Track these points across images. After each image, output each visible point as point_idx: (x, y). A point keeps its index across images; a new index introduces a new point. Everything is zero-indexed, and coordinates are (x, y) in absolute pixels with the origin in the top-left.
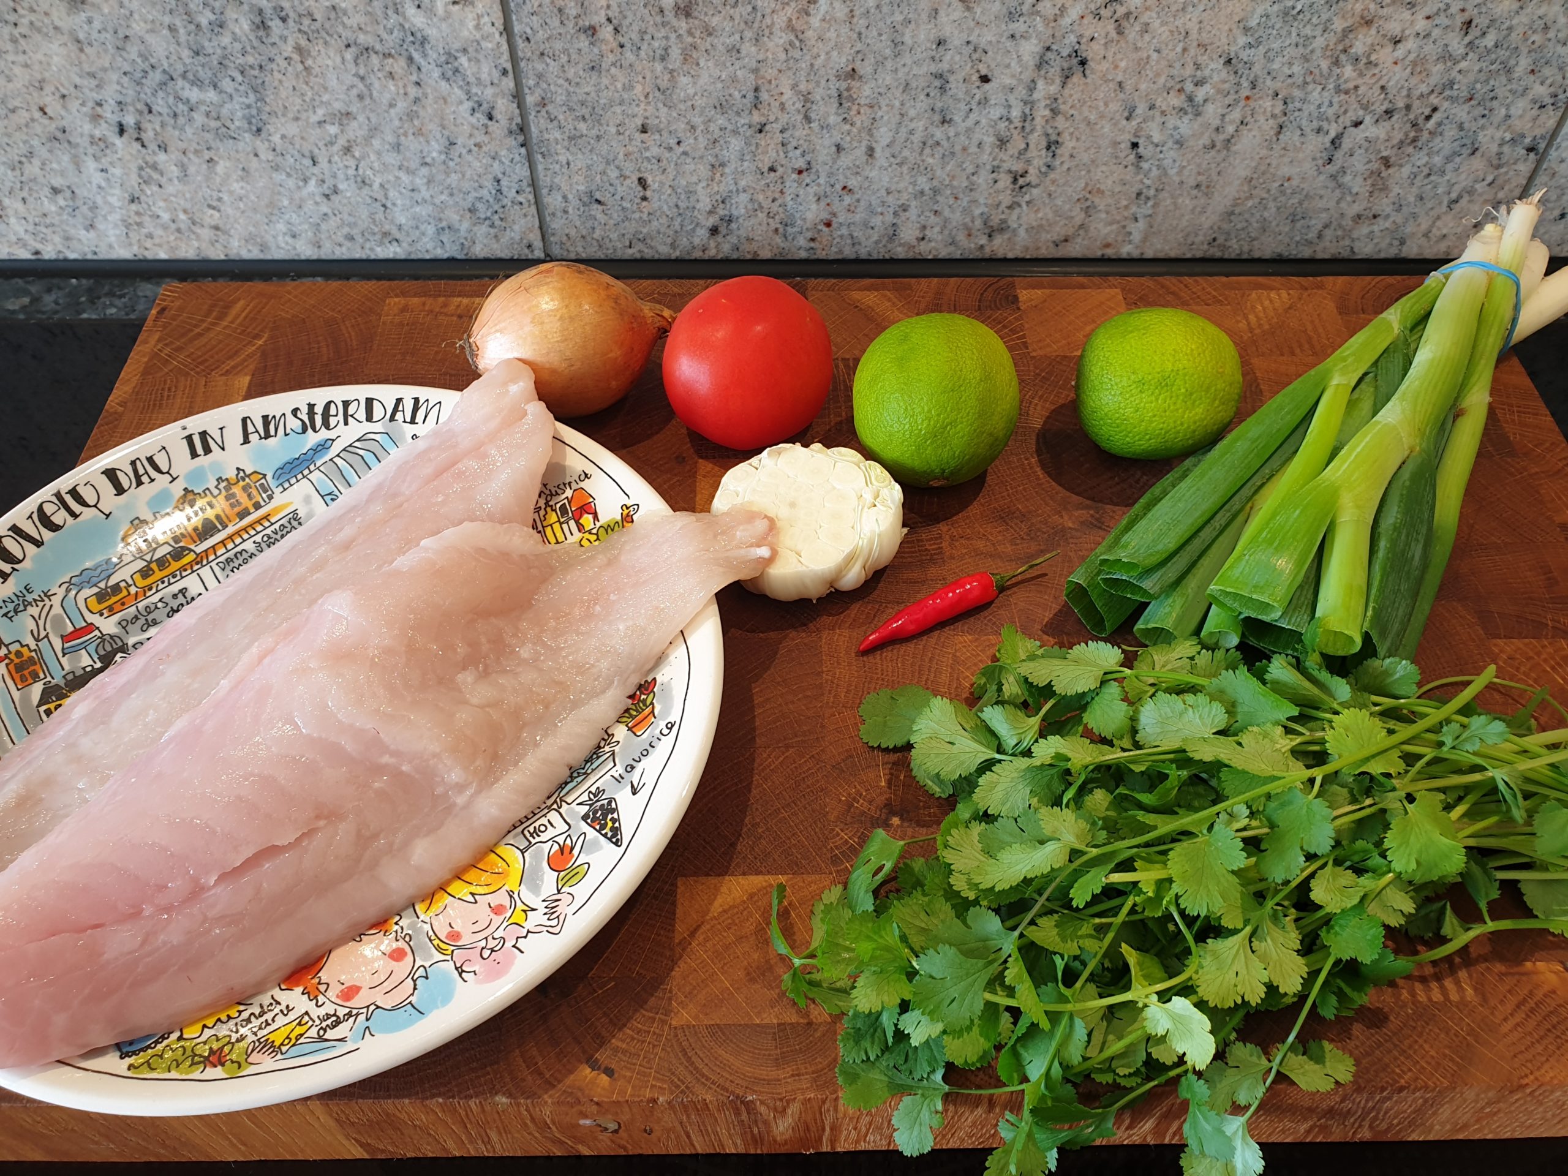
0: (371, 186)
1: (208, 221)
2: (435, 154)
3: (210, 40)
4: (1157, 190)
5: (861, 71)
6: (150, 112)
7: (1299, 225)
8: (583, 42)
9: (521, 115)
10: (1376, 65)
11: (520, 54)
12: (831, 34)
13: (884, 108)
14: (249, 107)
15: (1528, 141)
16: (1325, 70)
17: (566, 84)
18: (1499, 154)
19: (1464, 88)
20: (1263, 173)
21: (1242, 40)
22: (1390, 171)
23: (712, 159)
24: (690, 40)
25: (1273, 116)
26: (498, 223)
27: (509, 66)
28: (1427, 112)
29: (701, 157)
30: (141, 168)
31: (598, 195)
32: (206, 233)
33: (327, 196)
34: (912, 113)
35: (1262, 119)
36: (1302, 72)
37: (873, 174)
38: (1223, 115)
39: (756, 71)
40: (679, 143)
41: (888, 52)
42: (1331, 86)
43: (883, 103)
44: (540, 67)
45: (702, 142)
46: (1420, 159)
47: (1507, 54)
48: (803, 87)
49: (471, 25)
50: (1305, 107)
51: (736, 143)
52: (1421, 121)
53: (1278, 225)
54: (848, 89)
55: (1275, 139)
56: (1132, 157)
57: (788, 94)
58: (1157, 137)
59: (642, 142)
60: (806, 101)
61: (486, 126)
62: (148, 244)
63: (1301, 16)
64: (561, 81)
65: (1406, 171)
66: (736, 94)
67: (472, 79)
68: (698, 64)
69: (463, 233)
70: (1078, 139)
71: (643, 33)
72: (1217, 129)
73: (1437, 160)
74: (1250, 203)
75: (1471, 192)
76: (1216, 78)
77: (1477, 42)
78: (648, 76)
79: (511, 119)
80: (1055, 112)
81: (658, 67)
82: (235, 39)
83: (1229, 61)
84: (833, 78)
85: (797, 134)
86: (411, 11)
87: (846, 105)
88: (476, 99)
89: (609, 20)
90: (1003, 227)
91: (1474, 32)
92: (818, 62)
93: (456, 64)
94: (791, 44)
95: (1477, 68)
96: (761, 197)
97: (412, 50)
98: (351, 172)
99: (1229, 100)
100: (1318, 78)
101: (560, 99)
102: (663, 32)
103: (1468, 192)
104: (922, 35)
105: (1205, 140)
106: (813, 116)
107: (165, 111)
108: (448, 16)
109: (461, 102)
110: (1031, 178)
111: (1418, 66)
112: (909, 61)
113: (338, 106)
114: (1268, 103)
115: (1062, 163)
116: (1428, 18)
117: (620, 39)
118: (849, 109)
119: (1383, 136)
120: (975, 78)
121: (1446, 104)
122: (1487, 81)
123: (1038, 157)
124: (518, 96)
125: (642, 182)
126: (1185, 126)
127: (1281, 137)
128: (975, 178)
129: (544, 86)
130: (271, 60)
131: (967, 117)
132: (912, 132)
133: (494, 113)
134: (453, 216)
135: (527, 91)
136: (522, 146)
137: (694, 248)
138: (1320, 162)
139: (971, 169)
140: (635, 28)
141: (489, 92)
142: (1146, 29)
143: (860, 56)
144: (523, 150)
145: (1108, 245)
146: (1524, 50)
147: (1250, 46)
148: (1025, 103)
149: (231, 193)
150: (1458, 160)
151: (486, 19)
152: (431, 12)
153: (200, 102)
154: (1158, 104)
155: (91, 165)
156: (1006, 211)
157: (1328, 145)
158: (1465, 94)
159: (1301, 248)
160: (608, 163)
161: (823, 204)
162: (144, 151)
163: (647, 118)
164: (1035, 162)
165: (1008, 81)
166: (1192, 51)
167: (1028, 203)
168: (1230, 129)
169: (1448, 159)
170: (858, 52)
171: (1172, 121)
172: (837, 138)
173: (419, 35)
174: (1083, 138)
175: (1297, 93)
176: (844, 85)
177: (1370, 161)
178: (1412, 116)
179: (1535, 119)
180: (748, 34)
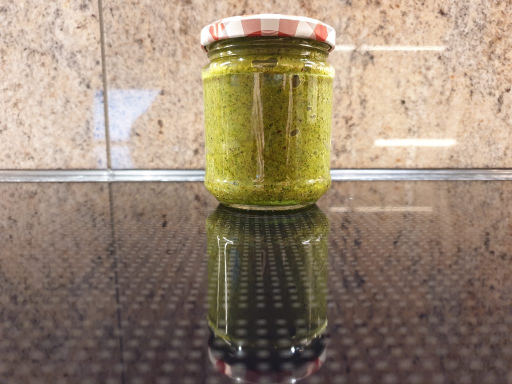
0: (24, 125)
7: (493, 147)
8: (136, 47)
16: (486, 63)
17: (126, 69)
20: (469, 118)
25: (467, 86)
26: (85, 147)
27: (100, 60)
31: (138, 131)
35: (461, 87)
36: (475, 63)
38: (443, 86)
42: (490, 70)
44: (114, 60)
49: (85, 38)
50: (481, 81)
53: (482, 148)
55: (470, 98)
56: (403, 109)
58: (413, 98)
59: (162, 100)
63: (468, 36)
64: (124, 68)
67: (82, 66)
69: (67, 154)
71: (165, 42)
72: (442, 93)
74: (466, 135)
78: (166, 64)
79: (98, 88)
81: (171, 60)
83: (440, 58)
88: (82, 77)
89: (149, 36)
90: (344, 150)
93: (75, 59)
97: (55, 51)
98: (15, 117)
99: (444, 77)
100: (483, 66)
101: (123, 77)
108: (75, 34)
109: (75, 79)
110: (355, 120)
113: (16, 81)
124: (103, 76)
125: (160, 123)
127: (473, 97)
134: (63, 144)
138: (495, 112)
141: (89, 73)
145: (398, 160)
151: (92, 36)
156: (345, 140)
157: (497, 102)
159: (497, 161)
163: (164, 87)
168: (447, 93)
173: (59, 44)
175: (475, 74)
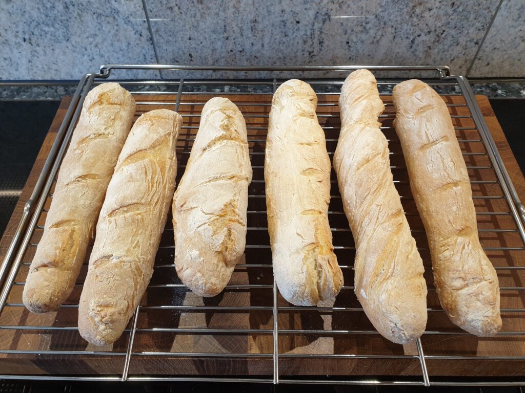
1: (53, 68)
2: (124, 47)
3: (51, 12)
4: (356, 57)
5: (258, 20)
6: (33, 34)
9: (151, 35)
10: (424, 17)
11: (149, 16)
12: (248, 9)
13: (266, 32)
14: (64, 32)
15: (475, 41)
18: (466, 45)
19: (453, 24)
21: (380, 10)
22: (431, 50)
23: (212, 48)
24: (202, 11)
28: (442, 32)
29: (209, 47)
30: (31, 52)
32: (53, 72)
33: (91, 60)
34: (275, 33)
37: (264, 52)
39: (224, 20)
40: (201, 43)
41: (266, 14)
43: (266, 30)
45: (209, 43)
46: (441, 47)
47: (467, 13)
48: (240, 25)
51: (219, 43)
52: (440, 35)
54: (254, 26)
57: (235, 28)
60: (241, 29)
61: (140, 38)
62: (35, 75)
65: (436, 50)
66: (219, 28)
68: (206, 18)
70: (329, 41)
73: (446, 47)
75: (458, 57)
76: (372, 22)
77: (456, 10)
80: (321, 32)
82: (58, 12)
84: (249, 23)
85: (239, 40)
86: (113, 2)
87: (254, 31)
91: (455, 7)
92: (244, 17)
94: (235, 12)
95: (457, 18)
96: (228, 60)
102: (194, 9)
103: (457, 57)
104: (277, 9)
105: (371, 41)
106: (244, 34)
107: (38, 34)
111: (438, 17)
112: (273, 17)
114: (390, 29)
115: (324, 49)
116: (440, 2)
117: (181, 11)
118: (255, 32)
119: (428, 39)
120: (295, 22)
121: (447, 30)
122: (461, 22)
123: (317, 47)
126: (364, 36)
128: (296, 53)
129: (157, 25)
130: (70, 18)
131: (293, 34)
132: (275, 39)
133: (142, 34)
135: (152, 27)
136: (152, 44)
137: (208, 75)
139: (295, 50)
140: (185, 7)
142: (349, 6)
143: (257, 16)
144: (152, 46)
146: (472, 12)
147: (383, 11)
148: (312, 29)
149: (60, 59)
150: (453, 47)
152: (120, 3)
153: (48, 32)
154: (355, 29)
155: (15, 51)
158: (454, 26)
160: (179, 49)
161: (249, 62)
162: (32, 46)
164: (316, 48)
165: (306, 23)
166: (364, 13)
167: (315, 61)
169: (450, 47)
170: (257, 14)
171: (359, 35)
172: (252, 41)
174: (331, 40)
176: (253, 25)
177: (424, 47)
178: (437, 33)
179: (477, 34)
180: (221, 9)
